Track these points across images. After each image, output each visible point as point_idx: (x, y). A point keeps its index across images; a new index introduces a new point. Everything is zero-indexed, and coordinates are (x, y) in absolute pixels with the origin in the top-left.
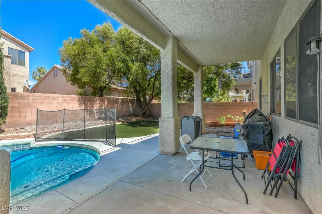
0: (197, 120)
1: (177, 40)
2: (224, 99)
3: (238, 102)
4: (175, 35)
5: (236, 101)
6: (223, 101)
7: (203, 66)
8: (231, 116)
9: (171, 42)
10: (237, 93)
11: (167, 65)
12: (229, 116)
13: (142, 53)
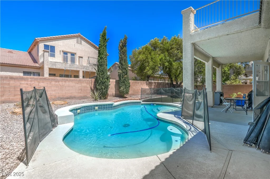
0: (221, 93)
1: (213, 58)
2: (235, 82)
3: (248, 84)
4: (213, 56)
5: (246, 83)
6: (234, 84)
7: (222, 64)
8: (241, 93)
9: (211, 60)
10: (247, 77)
11: (209, 69)
12: (239, 93)
13: (179, 56)
